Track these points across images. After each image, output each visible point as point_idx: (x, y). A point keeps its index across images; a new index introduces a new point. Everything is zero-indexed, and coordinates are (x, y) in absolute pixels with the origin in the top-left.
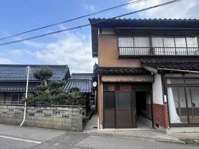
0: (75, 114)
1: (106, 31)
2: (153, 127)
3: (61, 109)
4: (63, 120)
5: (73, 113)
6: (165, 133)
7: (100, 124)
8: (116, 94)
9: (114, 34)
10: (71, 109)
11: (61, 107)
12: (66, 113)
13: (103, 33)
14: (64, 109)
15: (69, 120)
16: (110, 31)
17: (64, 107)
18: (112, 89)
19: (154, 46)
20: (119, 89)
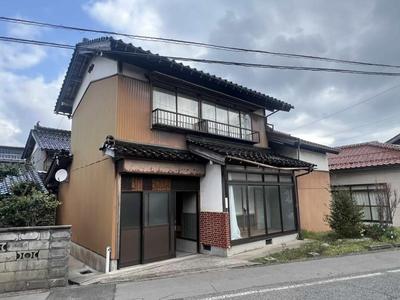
0: (59, 245)
1: (131, 70)
2: (199, 251)
3: (13, 236)
4: (21, 264)
5: (54, 245)
6: (224, 256)
7: (111, 260)
8: (145, 197)
9: (146, 80)
10: (47, 235)
11: (15, 231)
12: (32, 246)
13: (125, 73)
14: (23, 236)
15: (40, 263)
16: (138, 72)
17: (24, 232)
18: (138, 186)
19: (204, 118)
20: (151, 188)
